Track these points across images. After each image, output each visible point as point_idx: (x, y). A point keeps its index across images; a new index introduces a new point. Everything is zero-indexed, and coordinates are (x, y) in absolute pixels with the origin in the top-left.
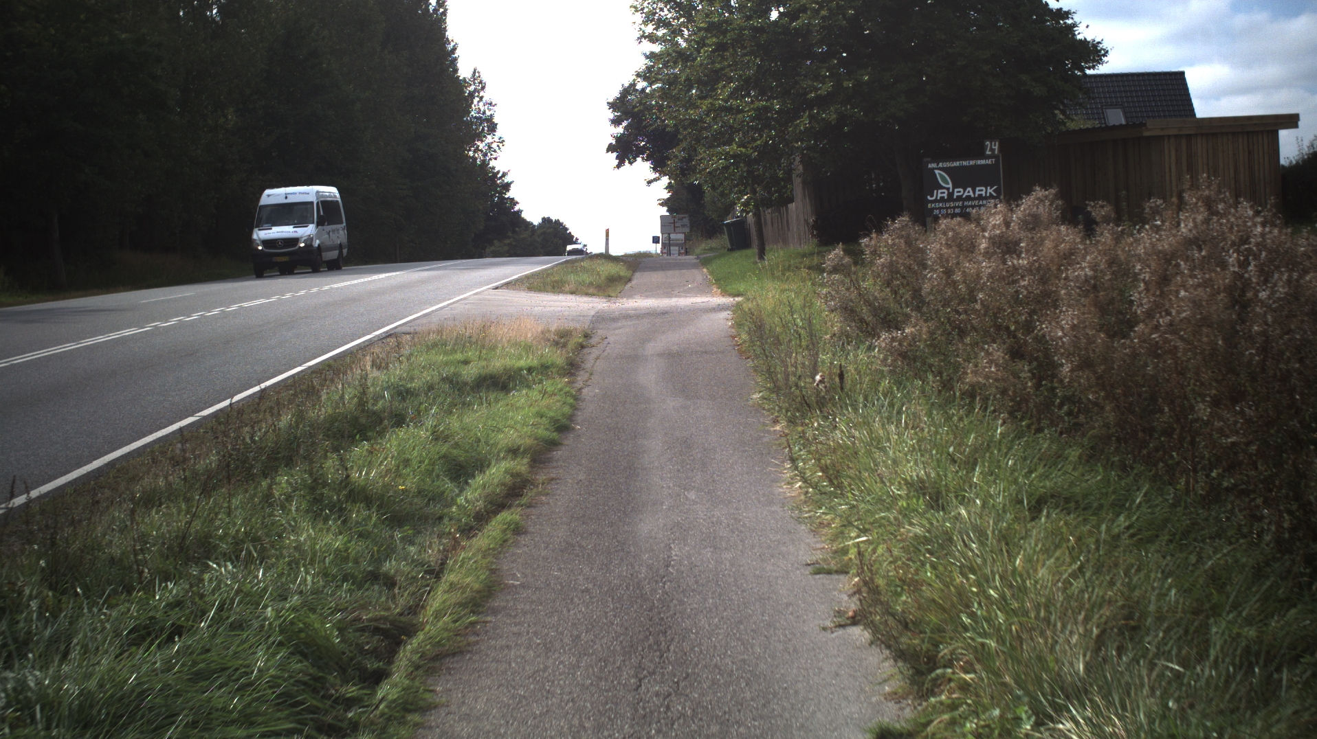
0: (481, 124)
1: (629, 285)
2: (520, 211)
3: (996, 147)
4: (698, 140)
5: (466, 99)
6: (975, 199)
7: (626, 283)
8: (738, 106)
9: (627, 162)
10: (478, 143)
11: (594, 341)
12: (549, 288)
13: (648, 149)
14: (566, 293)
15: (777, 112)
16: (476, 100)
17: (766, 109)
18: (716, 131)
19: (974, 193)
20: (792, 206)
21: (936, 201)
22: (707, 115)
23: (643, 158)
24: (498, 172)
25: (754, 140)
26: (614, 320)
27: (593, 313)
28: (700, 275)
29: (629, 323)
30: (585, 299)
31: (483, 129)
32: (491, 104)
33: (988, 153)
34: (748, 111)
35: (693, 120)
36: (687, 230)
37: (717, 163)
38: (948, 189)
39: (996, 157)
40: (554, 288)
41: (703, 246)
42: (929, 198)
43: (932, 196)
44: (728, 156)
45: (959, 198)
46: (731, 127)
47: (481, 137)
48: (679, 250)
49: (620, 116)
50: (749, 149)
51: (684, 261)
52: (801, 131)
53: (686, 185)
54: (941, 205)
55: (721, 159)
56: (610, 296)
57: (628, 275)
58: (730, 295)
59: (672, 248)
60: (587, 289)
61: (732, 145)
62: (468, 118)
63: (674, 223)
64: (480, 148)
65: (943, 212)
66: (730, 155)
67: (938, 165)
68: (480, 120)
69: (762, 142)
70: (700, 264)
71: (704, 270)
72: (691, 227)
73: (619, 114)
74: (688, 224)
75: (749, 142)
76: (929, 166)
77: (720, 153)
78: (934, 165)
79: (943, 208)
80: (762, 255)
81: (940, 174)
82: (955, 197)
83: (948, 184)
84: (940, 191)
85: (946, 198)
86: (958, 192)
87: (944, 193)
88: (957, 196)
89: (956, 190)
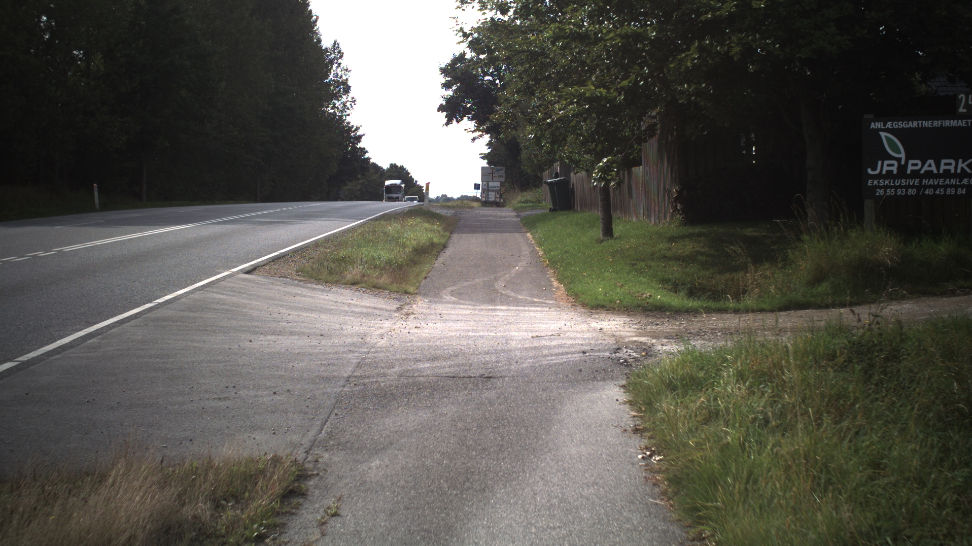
0: (338, 87)
2: (370, 158)
5: (327, 64)
6: (938, 176)
7: (438, 254)
9: (455, 120)
10: (336, 102)
12: (325, 274)
13: (473, 110)
16: (335, 66)
19: (938, 167)
21: (880, 176)
23: (468, 118)
24: (353, 127)
26: (385, 398)
27: (351, 365)
28: (525, 244)
29: (412, 419)
31: (340, 90)
32: (347, 70)
33: (962, 110)
36: (503, 180)
37: (565, 109)
38: (899, 160)
39: (971, 118)
40: (331, 272)
42: (870, 171)
43: (874, 169)
45: (915, 174)
46: (584, 63)
47: (337, 97)
48: (495, 195)
49: (451, 81)
50: (612, 90)
51: (504, 219)
52: (687, 68)
53: (505, 142)
54: (887, 182)
55: (572, 103)
56: (406, 292)
57: (443, 241)
58: (584, 305)
59: (490, 193)
60: (377, 278)
61: (587, 86)
62: (328, 80)
63: (492, 174)
64: (336, 106)
65: (890, 192)
66: (585, 98)
67: (884, 125)
68: (337, 83)
69: (630, 82)
70: (521, 225)
71: (529, 235)
72: (506, 178)
73: (449, 79)
74: (504, 175)
75: (612, 82)
76: (873, 126)
77: (572, 94)
78: (879, 125)
79: (891, 187)
80: (608, 231)
81: (886, 137)
82: (909, 172)
83: (899, 152)
84: (886, 162)
85: (895, 172)
86: (913, 165)
87: (893, 165)
88: (912, 171)
89: (911, 162)
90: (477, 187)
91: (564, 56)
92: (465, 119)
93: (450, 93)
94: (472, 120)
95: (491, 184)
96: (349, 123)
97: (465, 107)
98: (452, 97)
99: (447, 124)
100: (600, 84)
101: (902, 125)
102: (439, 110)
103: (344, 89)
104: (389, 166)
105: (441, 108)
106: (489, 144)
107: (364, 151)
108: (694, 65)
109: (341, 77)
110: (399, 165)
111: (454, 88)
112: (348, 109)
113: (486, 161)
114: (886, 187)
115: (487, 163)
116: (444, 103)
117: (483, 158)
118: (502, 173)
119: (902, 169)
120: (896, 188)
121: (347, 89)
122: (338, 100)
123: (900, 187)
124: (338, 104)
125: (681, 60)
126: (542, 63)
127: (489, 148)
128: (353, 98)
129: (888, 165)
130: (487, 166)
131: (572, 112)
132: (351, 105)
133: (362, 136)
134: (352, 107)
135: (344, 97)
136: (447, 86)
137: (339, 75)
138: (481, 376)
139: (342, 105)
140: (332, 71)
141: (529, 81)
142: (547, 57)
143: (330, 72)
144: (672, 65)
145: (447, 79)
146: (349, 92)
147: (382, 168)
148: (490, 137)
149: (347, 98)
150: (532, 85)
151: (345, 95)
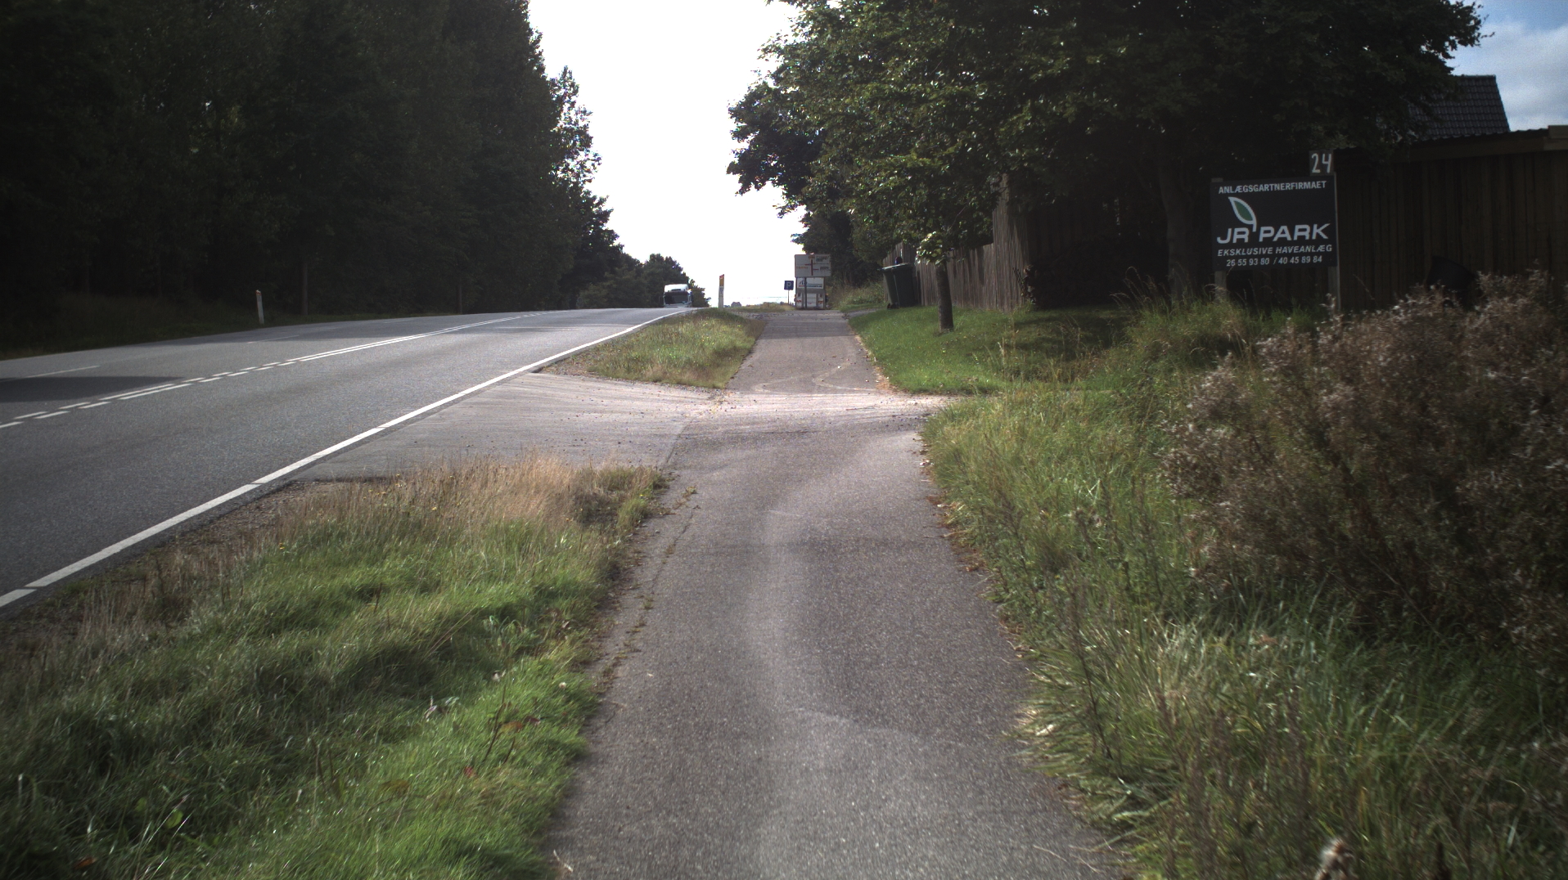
0: (572, 138)
1: (748, 362)
2: (621, 247)
3: (1329, 163)
4: (855, 146)
5: (554, 104)
6: (1292, 243)
7: (744, 358)
8: (919, 93)
9: (753, 186)
10: (569, 161)
11: (670, 499)
12: (622, 372)
13: (780, 170)
14: (647, 381)
15: (980, 103)
16: (566, 106)
17: (964, 97)
18: (883, 131)
19: (1292, 233)
20: (989, 249)
21: (1230, 245)
22: (871, 105)
23: (773, 182)
24: (594, 198)
25: (943, 146)
26: (715, 445)
27: (678, 428)
28: (852, 346)
29: (741, 454)
30: (676, 393)
31: (574, 144)
32: (585, 112)
33: (1315, 171)
34: (936, 100)
35: (847, 115)
36: (828, 274)
37: (884, 182)
38: (1250, 227)
39: (1328, 178)
40: (629, 370)
41: (850, 297)
42: (1219, 240)
43: (1224, 238)
44: (903, 169)
45: (1268, 242)
46: (907, 127)
47: (572, 154)
48: (817, 298)
49: (745, 127)
50: (936, 159)
51: (826, 321)
52: (1019, 131)
53: (829, 217)
54: (1238, 252)
55: (892, 174)
56: (714, 387)
57: (748, 346)
58: (906, 390)
59: (808, 295)
60: (680, 374)
61: (909, 153)
62: (556, 129)
63: (812, 264)
64: (570, 167)
65: (1242, 263)
66: (907, 169)
67: (1234, 190)
68: (571, 133)
69: (956, 149)
70: (849, 327)
71: (858, 338)
72: (833, 271)
73: (744, 124)
74: (829, 266)
75: (936, 150)
76: (1221, 190)
77: (892, 165)
78: (1228, 190)
79: (1242, 257)
80: (948, 322)
81: (1236, 203)
82: (1261, 240)
83: (1251, 219)
84: (1237, 230)
85: (1246, 241)
86: (1266, 232)
87: (1243, 233)
88: (1264, 238)
89: (1263, 229)
90: (788, 285)
91: (885, 120)
92: (769, 183)
93: (745, 145)
94: (779, 184)
95: (810, 281)
96: (588, 193)
97: (767, 166)
98: (748, 151)
99: (742, 191)
100: (925, 153)
101: (1252, 188)
102: (728, 172)
103: (581, 141)
104: (648, 259)
105: (732, 169)
106: (806, 220)
107: (612, 235)
108: (1027, 128)
109: (576, 123)
110: (664, 256)
111: (751, 137)
112: (589, 171)
113: (802, 246)
114: (1237, 258)
115: (804, 249)
116: (736, 161)
117: (797, 241)
118: (827, 262)
119: (1254, 236)
120: (1248, 257)
121: (586, 142)
122: (573, 159)
123: (1253, 256)
124: (572, 164)
125: (1013, 123)
126: (860, 127)
127: (806, 226)
128: (596, 155)
129: (1239, 233)
130: (804, 253)
131: (893, 184)
132: (593, 165)
133: (610, 211)
134: (595, 169)
135: (582, 153)
136: (740, 135)
137: (574, 120)
138: (798, 432)
139: (579, 166)
140: (562, 114)
141: (846, 147)
142: (867, 120)
143: (560, 116)
144: (1003, 130)
145: (740, 124)
146: (589, 146)
147: (638, 262)
148: (807, 209)
149: (586, 155)
150: (850, 152)
151: (583, 150)
